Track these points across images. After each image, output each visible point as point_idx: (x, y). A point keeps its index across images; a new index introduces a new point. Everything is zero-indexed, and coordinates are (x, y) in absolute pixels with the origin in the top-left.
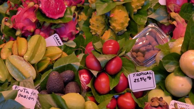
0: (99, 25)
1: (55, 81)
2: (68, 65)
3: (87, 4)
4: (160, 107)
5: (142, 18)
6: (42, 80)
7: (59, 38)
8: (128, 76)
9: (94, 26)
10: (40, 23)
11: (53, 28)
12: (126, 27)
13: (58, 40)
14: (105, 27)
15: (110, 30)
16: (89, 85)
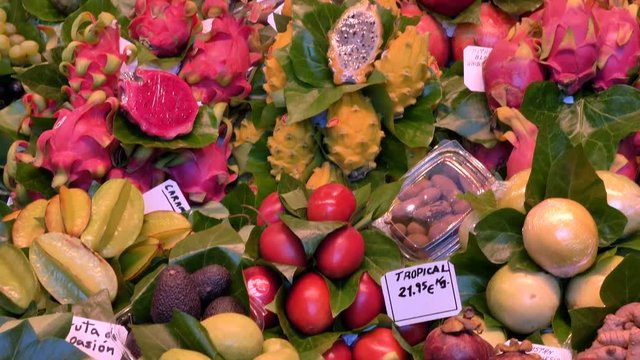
0: (295, 153)
1: (177, 290)
2: (211, 250)
3: (260, 97)
4: (466, 336)
5: (418, 129)
6: (137, 297)
7: (179, 193)
8: (382, 279)
9: (281, 155)
10: (124, 152)
11: (160, 165)
12: (373, 157)
13: (176, 198)
14: (313, 158)
15: (327, 165)
16: (272, 307)
